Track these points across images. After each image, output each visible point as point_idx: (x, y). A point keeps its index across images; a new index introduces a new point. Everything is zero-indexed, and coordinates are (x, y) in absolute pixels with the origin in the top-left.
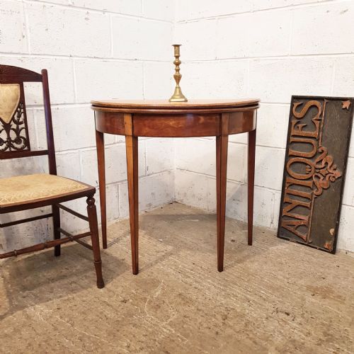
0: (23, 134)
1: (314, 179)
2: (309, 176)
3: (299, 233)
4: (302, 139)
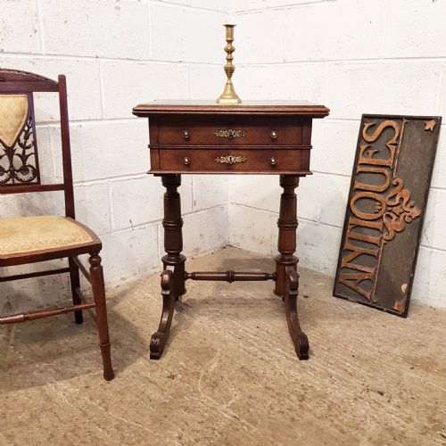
0: (31, 161)
1: (385, 220)
3: (361, 291)
4: (372, 169)
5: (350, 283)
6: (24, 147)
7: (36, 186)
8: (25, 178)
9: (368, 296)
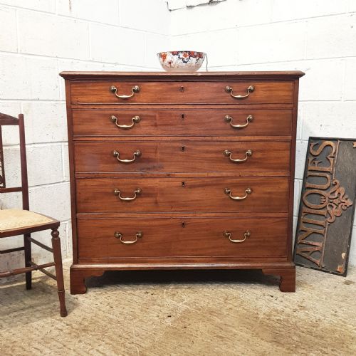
1: (328, 208)
2: (323, 206)
3: (313, 259)
4: (318, 174)
9: (318, 263)
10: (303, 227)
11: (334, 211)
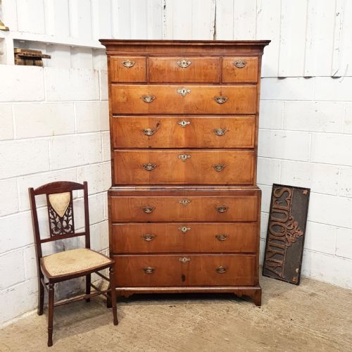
0: (70, 223)
1: (287, 236)
2: (283, 234)
3: (276, 272)
4: (279, 211)
5: (271, 269)
6: (68, 216)
7: (72, 234)
8: (68, 231)
9: (280, 275)
10: (270, 249)
11: (291, 238)
